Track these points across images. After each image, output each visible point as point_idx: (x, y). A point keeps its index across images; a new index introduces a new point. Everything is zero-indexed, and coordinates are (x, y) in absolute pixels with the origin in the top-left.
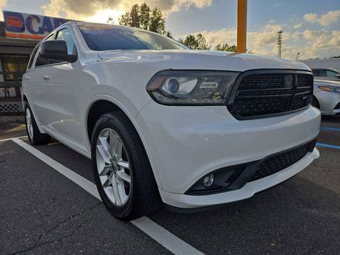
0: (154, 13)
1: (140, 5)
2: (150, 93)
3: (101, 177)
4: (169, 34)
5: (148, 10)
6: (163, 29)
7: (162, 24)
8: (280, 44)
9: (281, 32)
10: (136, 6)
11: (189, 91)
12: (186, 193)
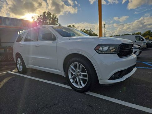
0: (53, 16)
1: (47, 12)
2: (96, 50)
3: (70, 80)
4: (60, 24)
5: (51, 14)
6: (57, 23)
7: (57, 20)
8: (105, 29)
9: (105, 24)
10: (45, 12)
11: (106, 50)
12: (108, 80)
